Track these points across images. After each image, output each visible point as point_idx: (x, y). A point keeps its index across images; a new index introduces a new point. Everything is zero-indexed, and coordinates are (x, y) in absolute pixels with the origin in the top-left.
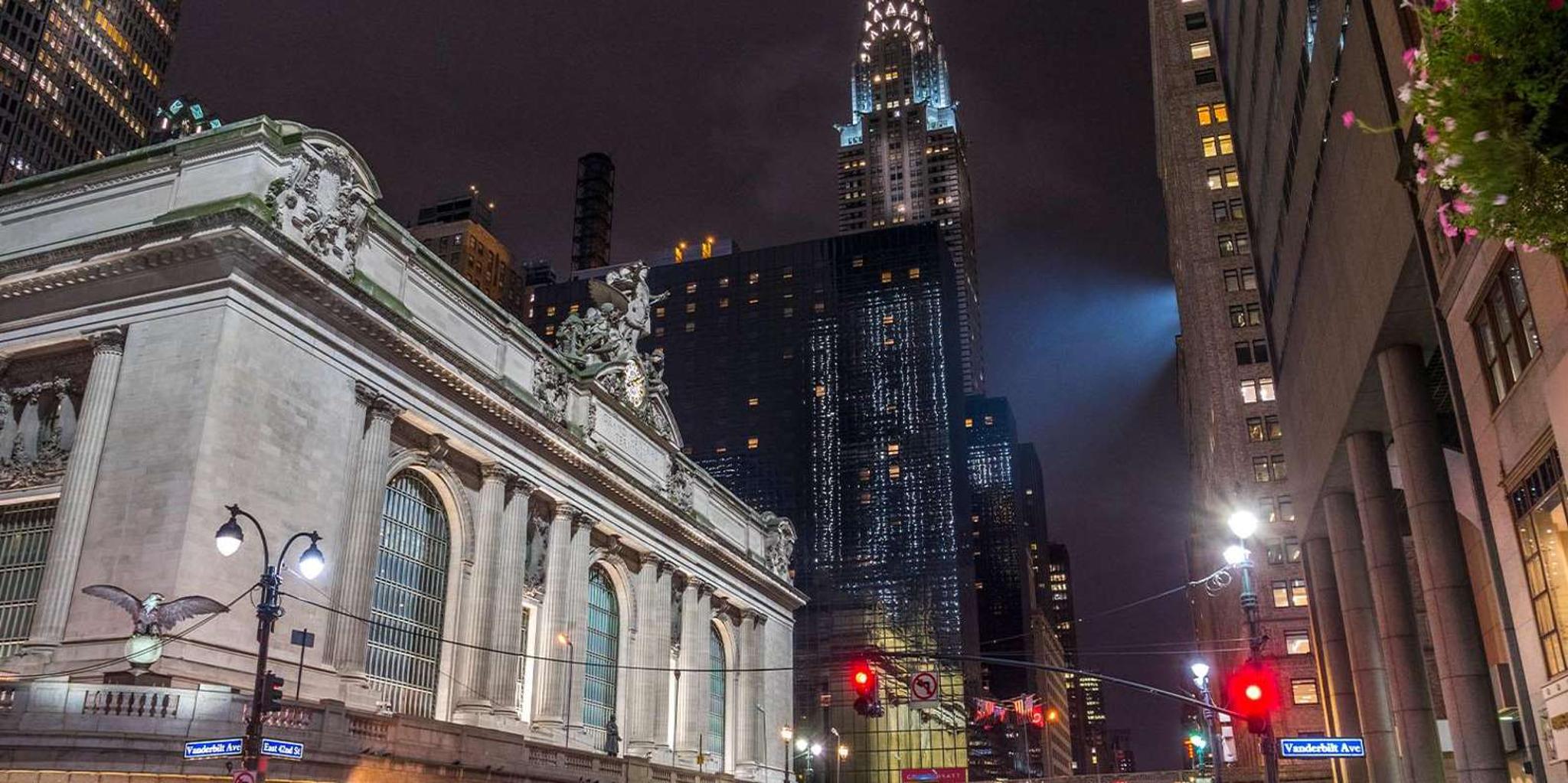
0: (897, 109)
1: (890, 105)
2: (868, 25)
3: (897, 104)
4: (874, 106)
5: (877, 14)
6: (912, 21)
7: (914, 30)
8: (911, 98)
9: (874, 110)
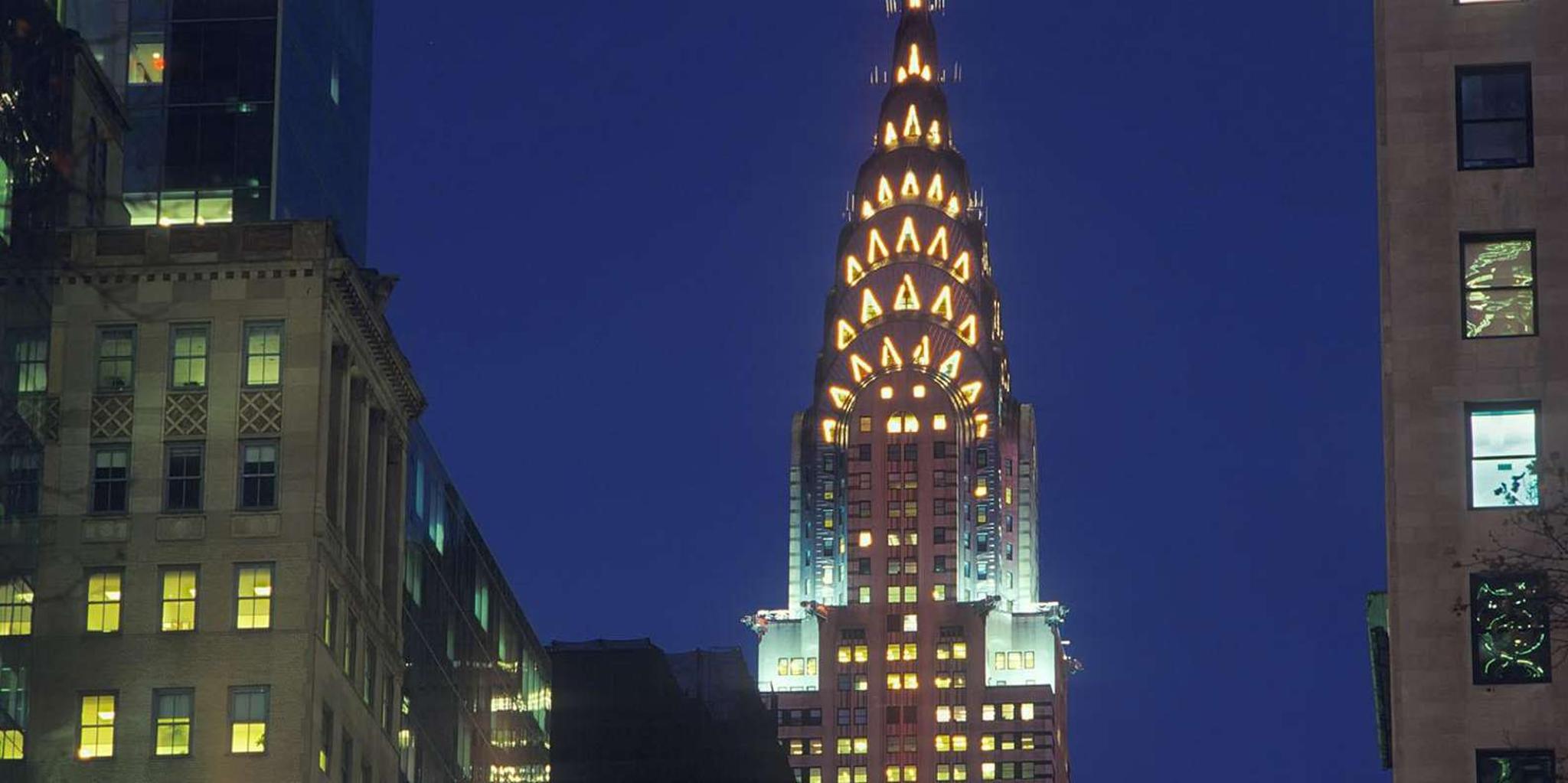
0: (913, 608)
1: (894, 595)
2: (844, 328)
3: (911, 594)
4: (854, 589)
5: (870, 306)
6: (963, 347)
7: (966, 374)
8: (951, 587)
9: (854, 601)
